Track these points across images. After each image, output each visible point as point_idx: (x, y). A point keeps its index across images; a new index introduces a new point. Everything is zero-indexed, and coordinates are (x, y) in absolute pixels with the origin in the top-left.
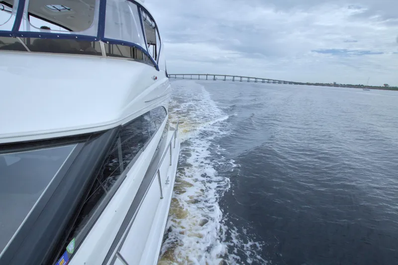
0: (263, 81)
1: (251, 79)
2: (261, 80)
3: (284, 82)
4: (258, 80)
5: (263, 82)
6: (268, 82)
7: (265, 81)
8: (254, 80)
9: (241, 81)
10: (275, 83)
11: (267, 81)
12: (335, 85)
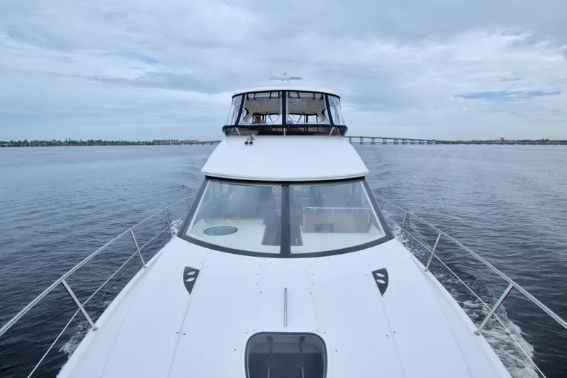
0: (396, 141)
1: (376, 140)
2: (393, 141)
3: (428, 141)
4: (388, 141)
5: (395, 143)
6: (403, 143)
7: (399, 141)
8: (382, 140)
9: (361, 144)
10: (414, 143)
11: (401, 141)
12: (503, 142)
